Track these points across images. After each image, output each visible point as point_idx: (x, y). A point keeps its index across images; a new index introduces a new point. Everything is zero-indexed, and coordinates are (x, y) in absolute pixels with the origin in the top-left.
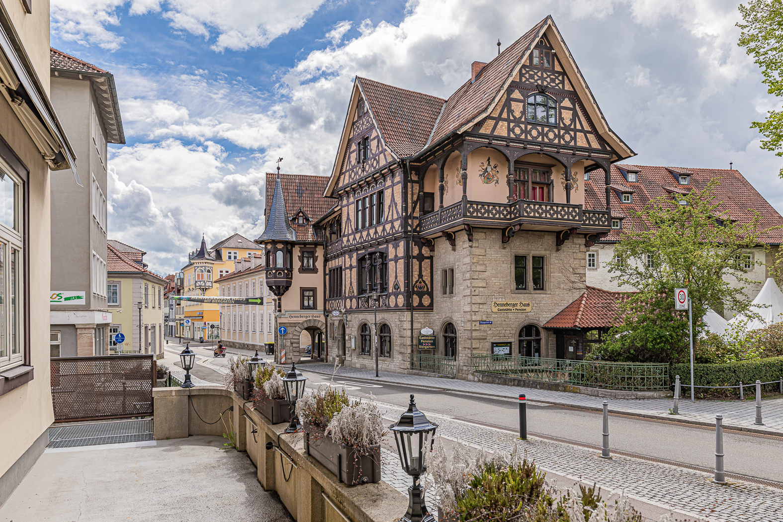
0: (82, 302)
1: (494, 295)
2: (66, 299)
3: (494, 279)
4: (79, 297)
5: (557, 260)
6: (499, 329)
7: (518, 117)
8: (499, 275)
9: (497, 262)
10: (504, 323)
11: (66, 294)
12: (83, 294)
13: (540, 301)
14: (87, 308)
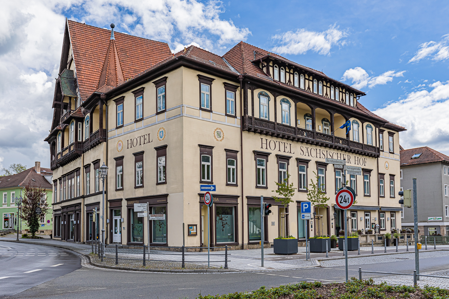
0: (441, 220)
2: (438, 219)
4: (441, 218)
11: (438, 218)
12: (441, 217)
14: (443, 221)
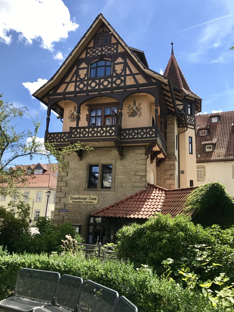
1: (71, 192)
3: (72, 181)
5: (121, 166)
6: (73, 215)
7: (82, 78)
8: (76, 179)
9: (76, 170)
10: (77, 211)
13: (106, 197)
